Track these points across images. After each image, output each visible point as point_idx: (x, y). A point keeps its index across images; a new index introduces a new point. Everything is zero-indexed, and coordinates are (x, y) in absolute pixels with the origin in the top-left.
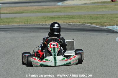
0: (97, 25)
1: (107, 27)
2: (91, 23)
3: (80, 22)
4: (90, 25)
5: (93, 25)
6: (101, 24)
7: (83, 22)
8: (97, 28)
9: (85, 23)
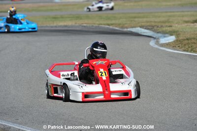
0: (116, 27)
1: (129, 30)
2: (109, 25)
3: (94, 24)
4: (108, 27)
5: (111, 27)
6: (121, 26)
7: (98, 22)
8: (117, 30)
9: (102, 24)
